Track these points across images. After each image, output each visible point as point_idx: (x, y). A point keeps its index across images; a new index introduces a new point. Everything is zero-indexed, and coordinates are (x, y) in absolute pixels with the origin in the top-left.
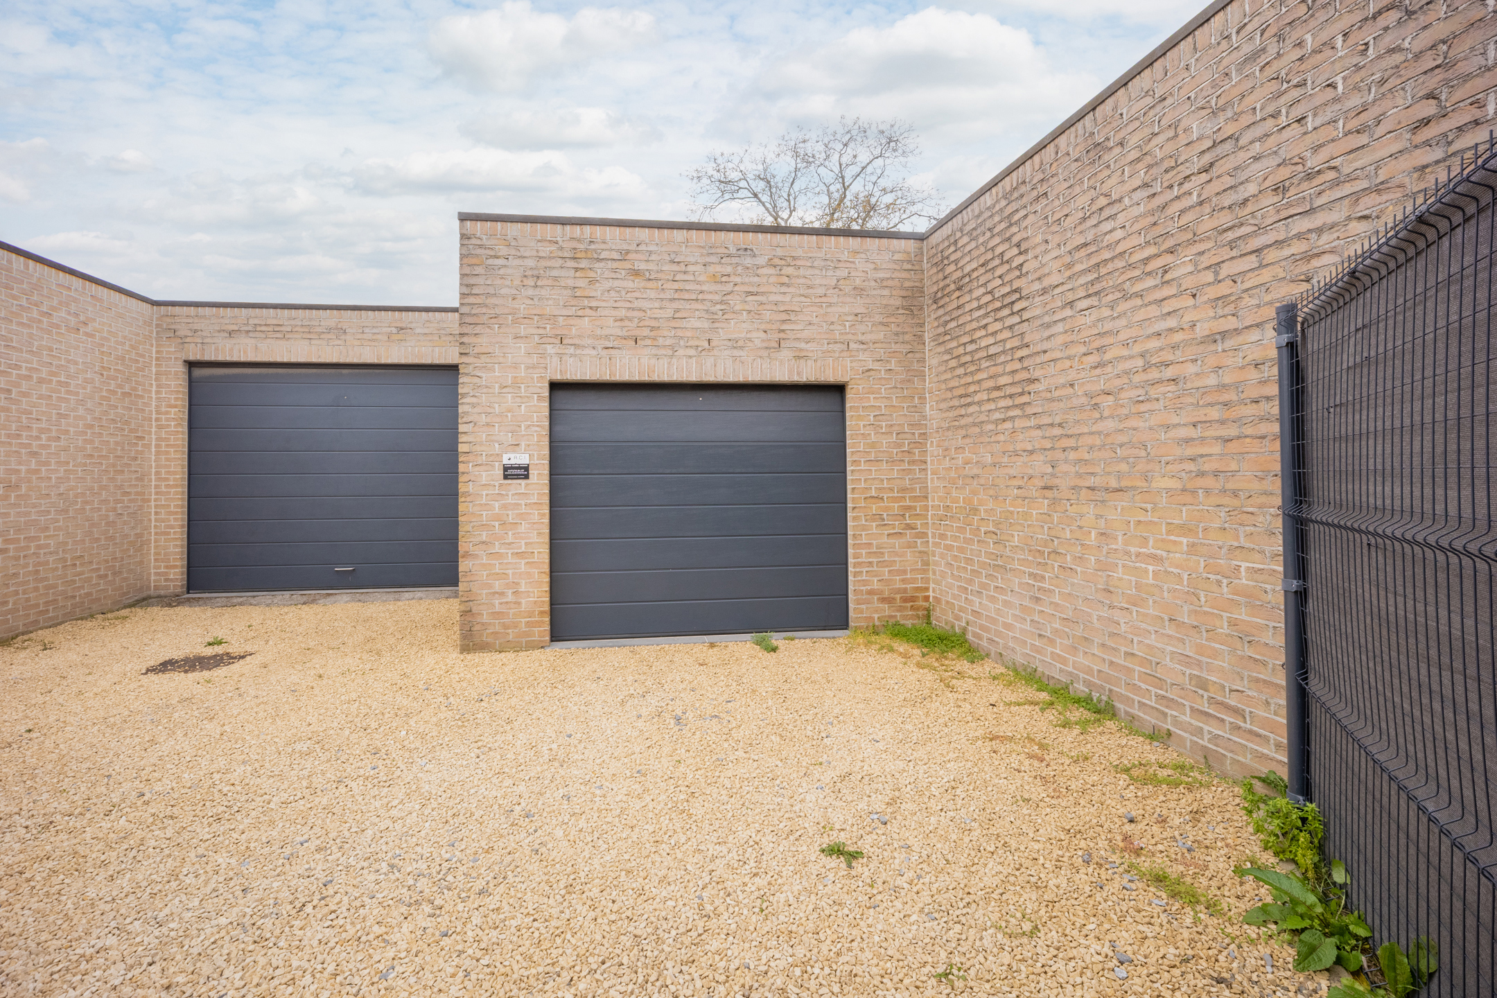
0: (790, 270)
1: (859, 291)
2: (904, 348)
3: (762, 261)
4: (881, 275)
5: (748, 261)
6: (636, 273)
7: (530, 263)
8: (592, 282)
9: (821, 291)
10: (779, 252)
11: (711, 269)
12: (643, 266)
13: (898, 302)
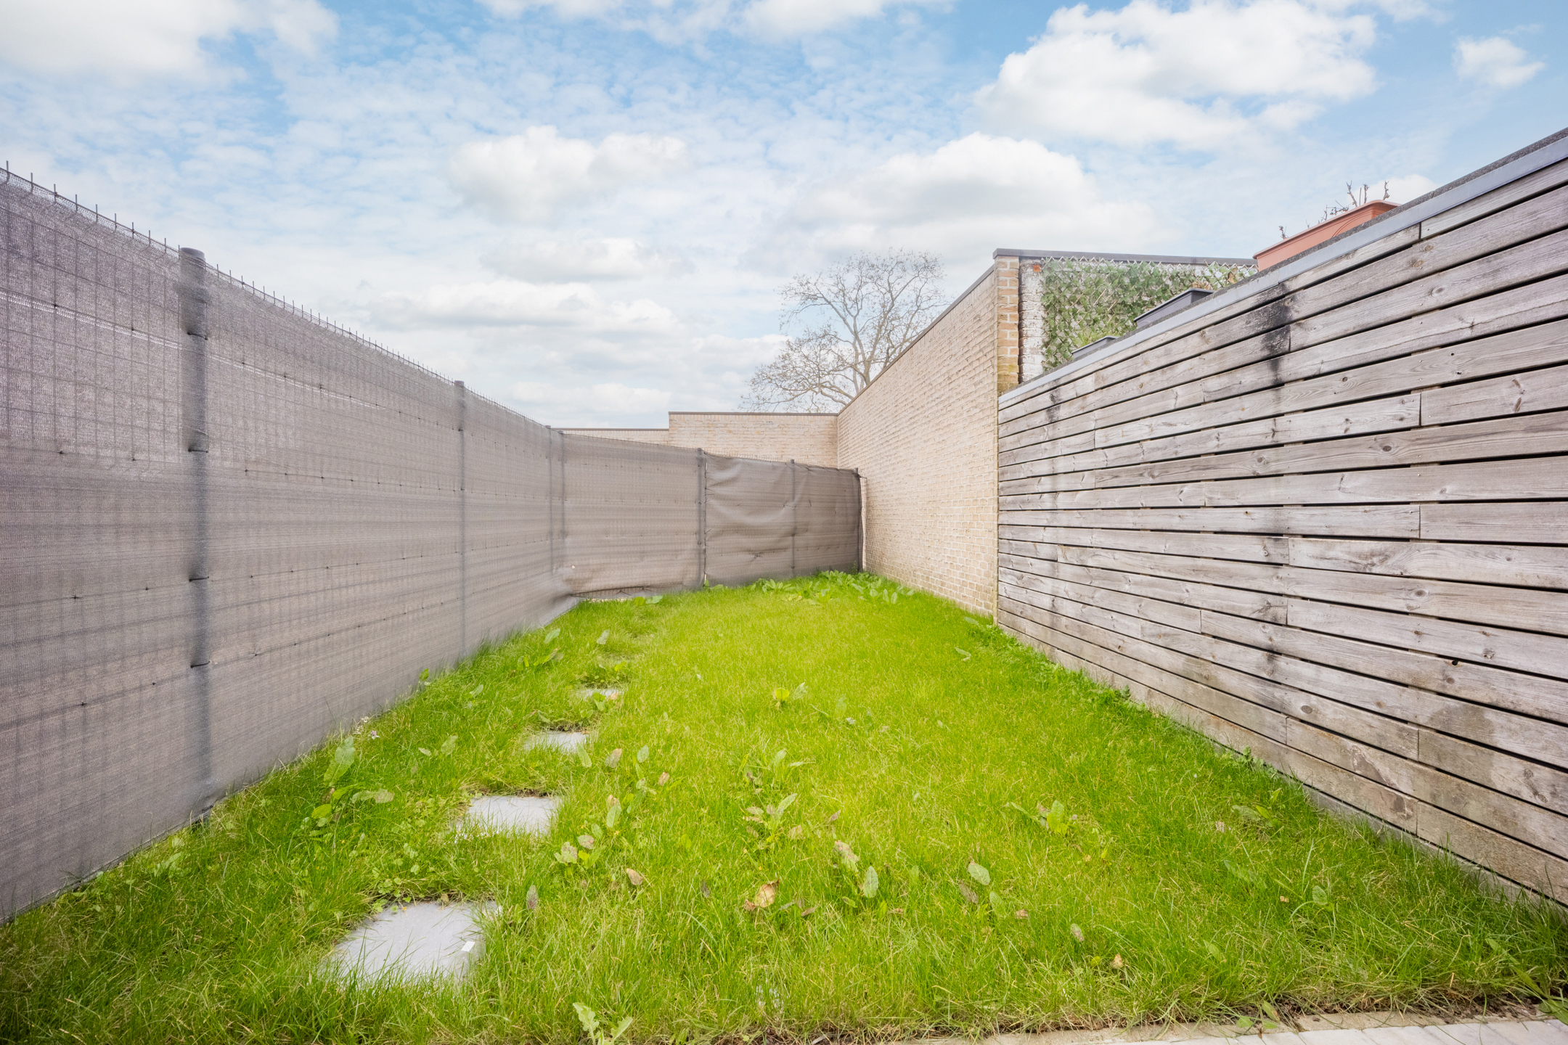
0: (786, 429)
1: (812, 436)
2: (829, 457)
3: (776, 426)
4: (821, 430)
5: (771, 426)
6: (730, 432)
7: (693, 429)
8: (715, 435)
9: (798, 436)
10: (782, 422)
11: (757, 430)
12: (732, 429)
13: (827, 440)
